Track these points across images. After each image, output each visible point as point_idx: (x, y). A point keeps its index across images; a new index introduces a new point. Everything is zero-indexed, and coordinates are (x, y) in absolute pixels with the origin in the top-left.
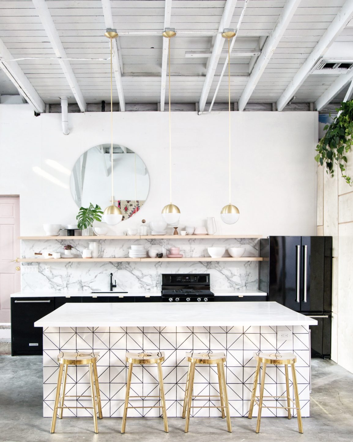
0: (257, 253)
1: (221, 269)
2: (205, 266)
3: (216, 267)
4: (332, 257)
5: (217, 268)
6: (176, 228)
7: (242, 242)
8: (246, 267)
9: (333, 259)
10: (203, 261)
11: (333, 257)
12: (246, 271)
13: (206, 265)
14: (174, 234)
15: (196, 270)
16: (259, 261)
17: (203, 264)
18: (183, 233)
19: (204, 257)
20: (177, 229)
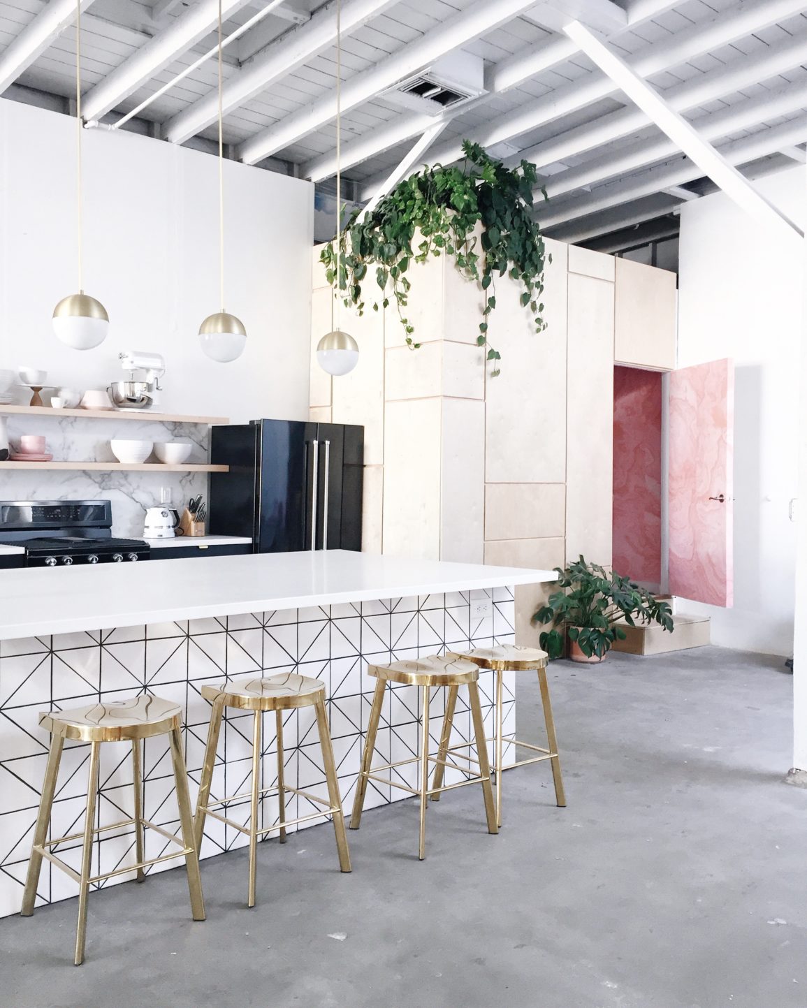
0: (206, 455)
1: (131, 490)
2: (97, 483)
3: (122, 486)
4: (361, 466)
5: (122, 489)
6: (36, 389)
7: (176, 431)
8: (183, 488)
9: (365, 469)
10: (92, 471)
11: (365, 466)
12: (184, 496)
13: (99, 479)
14: (32, 404)
15: (75, 491)
16: (208, 472)
17: (93, 478)
18: (55, 402)
19: (96, 461)
20: (40, 392)
